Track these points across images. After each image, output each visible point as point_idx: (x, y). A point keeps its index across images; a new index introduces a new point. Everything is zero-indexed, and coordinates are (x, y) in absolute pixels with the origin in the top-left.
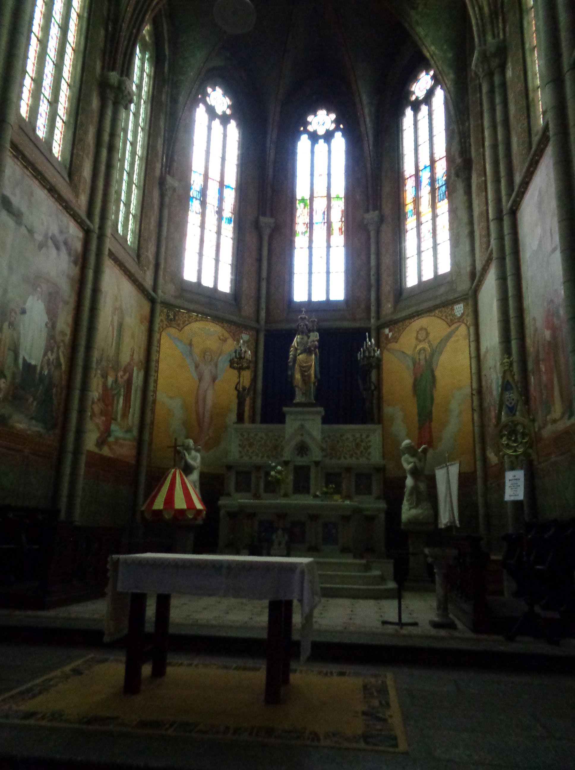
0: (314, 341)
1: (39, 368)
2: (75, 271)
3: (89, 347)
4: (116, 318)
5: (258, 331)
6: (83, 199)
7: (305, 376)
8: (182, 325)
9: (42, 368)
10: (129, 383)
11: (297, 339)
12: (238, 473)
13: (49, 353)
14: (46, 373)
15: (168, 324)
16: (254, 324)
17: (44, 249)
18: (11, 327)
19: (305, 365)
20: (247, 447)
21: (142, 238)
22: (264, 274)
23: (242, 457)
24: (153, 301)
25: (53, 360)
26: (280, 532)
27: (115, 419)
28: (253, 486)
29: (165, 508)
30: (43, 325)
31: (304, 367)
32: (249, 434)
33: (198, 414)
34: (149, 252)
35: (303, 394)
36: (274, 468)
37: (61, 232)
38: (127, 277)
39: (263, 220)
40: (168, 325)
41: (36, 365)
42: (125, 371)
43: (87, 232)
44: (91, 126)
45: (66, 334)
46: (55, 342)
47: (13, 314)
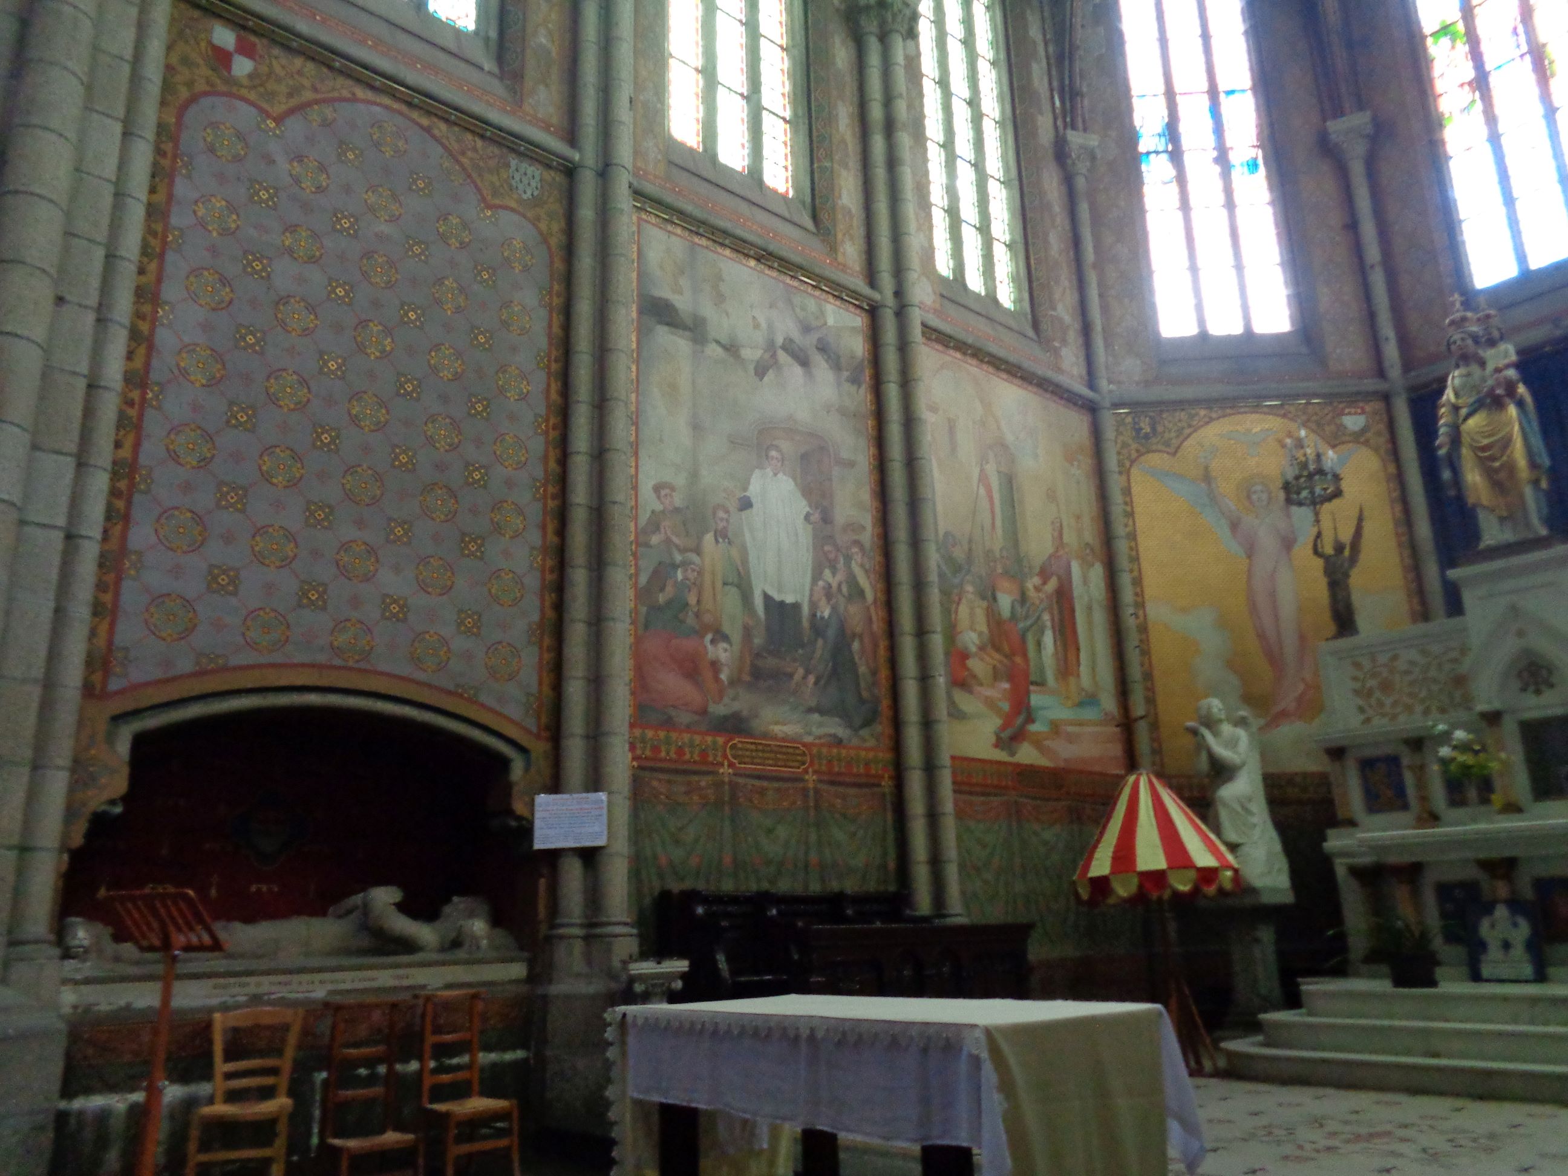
0: (1498, 370)
1: (806, 610)
2: (861, 397)
3: (916, 542)
4: (991, 468)
5: (1386, 398)
6: (851, 252)
7: (1497, 471)
8: (1175, 442)
9: (814, 605)
10: (1063, 597)
11: (1455, 378)
12: (1367, 765)
13: (827, 573)
14: (826, 614)
15: (1141, 448)
16: (1371, 384)
17: (770, 376)
18: (721, 540)
19: (1485, 442)
20: (1378, 694)
21: (1035, 284)
22: (1373, 253)
23: (1368, 720)
24: (1092, 409)
25: (839, 585)
26: (1501, 912)
27: (1041, 683)
28: (1411, 791)
29: (1114, 871)
30: (800, 521)
31: (1484, 449)
32: (1373, 660)
33: (1261, 636)
34: (1060, 307)
35: (1502, 520)
36: (1445, 738)
37: (806, 329)
38: (1005, 376)
39: (1335, 127)
40: (1143, 450)
41: (797, 602)
42: (1044, 574)
43: (873, 312)
44: (840, 103)
45: (864, 528)
46: (835, 545)
47: (721, 514)
